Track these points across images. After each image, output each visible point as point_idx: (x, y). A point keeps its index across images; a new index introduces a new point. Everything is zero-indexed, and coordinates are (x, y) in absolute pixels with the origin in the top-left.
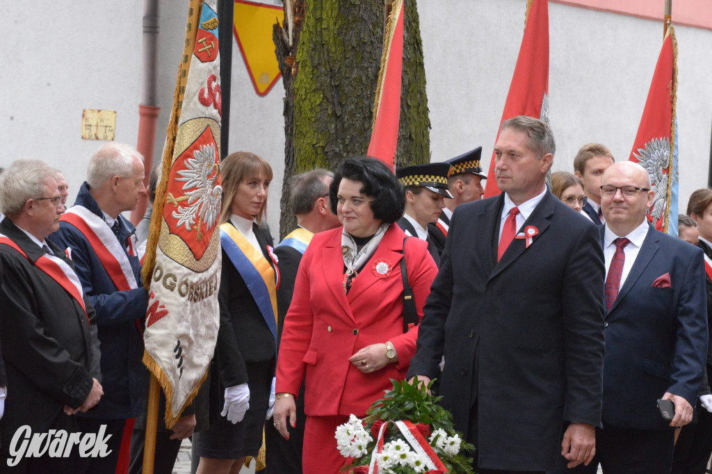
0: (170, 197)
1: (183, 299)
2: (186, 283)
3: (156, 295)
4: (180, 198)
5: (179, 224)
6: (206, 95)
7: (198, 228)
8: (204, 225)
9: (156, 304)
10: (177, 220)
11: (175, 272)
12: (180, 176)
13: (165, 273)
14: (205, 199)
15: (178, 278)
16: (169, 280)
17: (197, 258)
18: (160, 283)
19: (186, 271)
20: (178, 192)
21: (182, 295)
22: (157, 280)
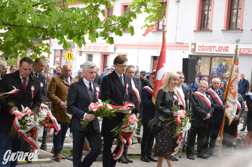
0: (231, 88)
1: (232, 105)
2: (232, 102)
3: (228, 104)
4: (232, 88)
5: (232, 92)
6: (237, 71)
7: (235, 93)
8: (236, 92)
9: (228, 105)
10: (232, 91)
11: (231, 100)
12: (232, 84)
13: (229, 100)
14: (236, 88)
15: (232, 101)
16: (230, 101)
17: (234, 98)
18: (228, 102)
19: (233, 100)
20: (232, 87)
21: (232, 104)
22: (228, 101)
